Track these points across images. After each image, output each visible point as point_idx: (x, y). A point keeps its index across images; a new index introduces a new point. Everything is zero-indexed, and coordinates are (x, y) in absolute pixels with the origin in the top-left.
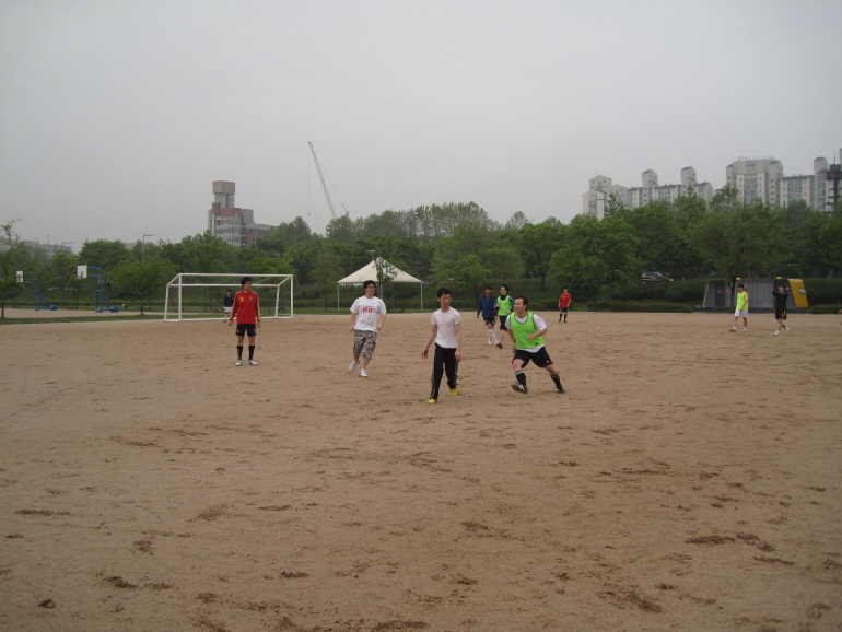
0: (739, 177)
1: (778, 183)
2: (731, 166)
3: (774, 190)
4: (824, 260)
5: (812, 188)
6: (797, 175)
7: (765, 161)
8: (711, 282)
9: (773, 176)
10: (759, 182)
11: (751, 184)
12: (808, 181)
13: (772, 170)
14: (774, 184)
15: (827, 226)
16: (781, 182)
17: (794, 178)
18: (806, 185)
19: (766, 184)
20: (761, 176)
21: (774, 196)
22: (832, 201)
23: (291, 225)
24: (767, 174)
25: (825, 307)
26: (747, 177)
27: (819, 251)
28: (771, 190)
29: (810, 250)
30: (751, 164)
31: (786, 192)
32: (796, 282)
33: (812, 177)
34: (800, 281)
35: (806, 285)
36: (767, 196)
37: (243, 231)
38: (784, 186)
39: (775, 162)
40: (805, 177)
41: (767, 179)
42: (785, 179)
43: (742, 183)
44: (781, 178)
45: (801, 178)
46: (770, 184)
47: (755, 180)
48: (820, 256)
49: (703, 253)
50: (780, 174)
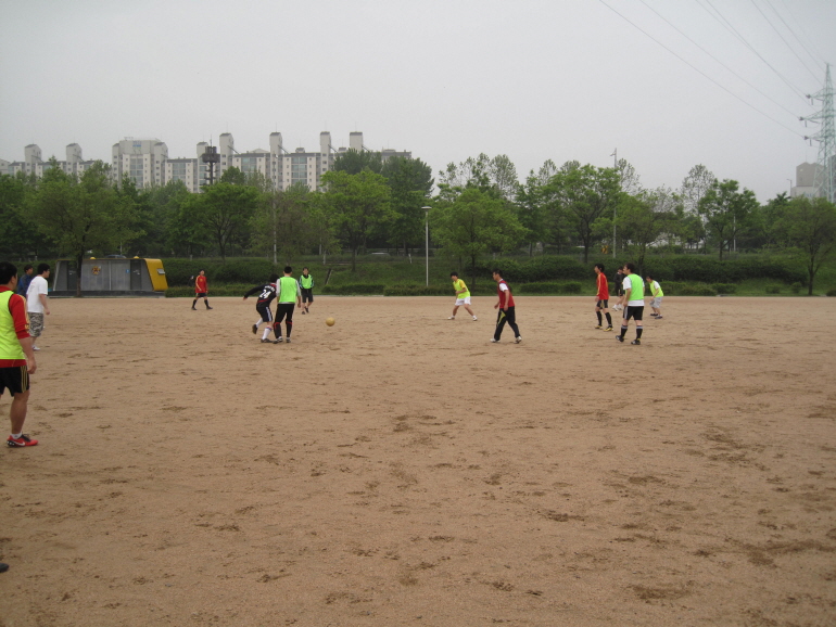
0: (125, 157)
1: (163, 165)
2: (117, 145)
3: (159, 171)
4: (190, 240)
5: (195, 171)
6: (182, 158)
7: (150, 142)
8: (62, 263)
9: (158, 158)
10: (144, 162)
11: (137, 164)
12: (192, 164)
13: (158, 152)
14: (159, 165)
16: (166, 164)
17: (179, 161)
18: (189, 168)
19: (152, 165)
20: (147, 156)
21: (159, 177)
24: (152, 156)
25: (180, 288)
26: (134, 157)
27: (186, 230)
28: (156, 171)
29: (177, 229)
30: (137, 144)
31: (171, 173)
32: (154, 263)
33: (195, 161)
34: (159, 260)
35: (165, 266)
36: (153, 177)
38: (168, 168)
39: (160, 144)
40: (189, 161)
41: (152, 160)
42: (170, 161)
43: (128, 163)
44: (166, 160)
45: (185, 161)
46: (156, 165)
47: (140, 161)
48: (187, 235)
49: (42, 228)
50: (165, 156)
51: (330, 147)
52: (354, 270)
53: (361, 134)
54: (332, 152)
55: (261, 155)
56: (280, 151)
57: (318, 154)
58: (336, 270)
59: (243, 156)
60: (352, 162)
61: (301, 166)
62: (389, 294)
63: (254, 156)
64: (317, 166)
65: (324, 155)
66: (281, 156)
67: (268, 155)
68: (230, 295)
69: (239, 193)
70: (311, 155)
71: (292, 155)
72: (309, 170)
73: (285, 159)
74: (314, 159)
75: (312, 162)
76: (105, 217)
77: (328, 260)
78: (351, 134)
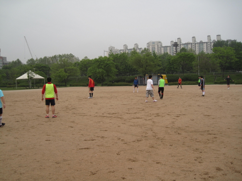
0: (150, 46)
2: (148, 43)
3: (160, 50)
4: (172, 69)
5: (170, 49)
6: (166, 46)
7: (157, 42)
8: (139, 76)
9: (159, 46)
10: (156, 48)
12: (169, 47)
13: (159, 44)
14: (160, 48)
15: (173, 59)
17: (165, 47)
18: (168, 48)
19: (158, 48)
20: (156, 46)
21: (160, 52)
22: (175, 52)
23: (16, 61)
24: (158, 46)
25: (173, 83)
26: (153, 47)
27: (171, 66)
28: (159, 50)
29: (169, 66)
30: (153, 43)
31: (163, 51)
33: (170, 46)
34: (165, 75)
35: (167, 76)
36: (158, 52)
37: (3, 64)
38: (162, 49)
39: (160, 42)
40: (168, 46)
41: (158, 47)
43: (151, 48)
44: (162, 47)
45: (167, 47)
46: (159, 48)
47: (155, 47)
48: (171, 68)
49: (135, 67)
50: (161, 46)
51: (210, 40)
52: (223, 77)
53: (220, 35)
54: (211, 41)
55: (189, 44)
56: (195, 42)
57: (207, 42)
58: (218, 77)
59: (184, 44)
60: (219, 44)
61: (202, 46)
62: (236, 84)
63: (187, 44)
64: (207, 46)
65: (209, 42)
66: (195, 44)
67: (192, 43)
68: (187, 85)
69: (188, 55)
70: (205, 43)
71: (199, 43)
72: (204, 47)
73: (197, 44)
74: (206, 44)
75: (205, 45)
76: (152, 63)
77: (215, 74)
78: (217, 36)
